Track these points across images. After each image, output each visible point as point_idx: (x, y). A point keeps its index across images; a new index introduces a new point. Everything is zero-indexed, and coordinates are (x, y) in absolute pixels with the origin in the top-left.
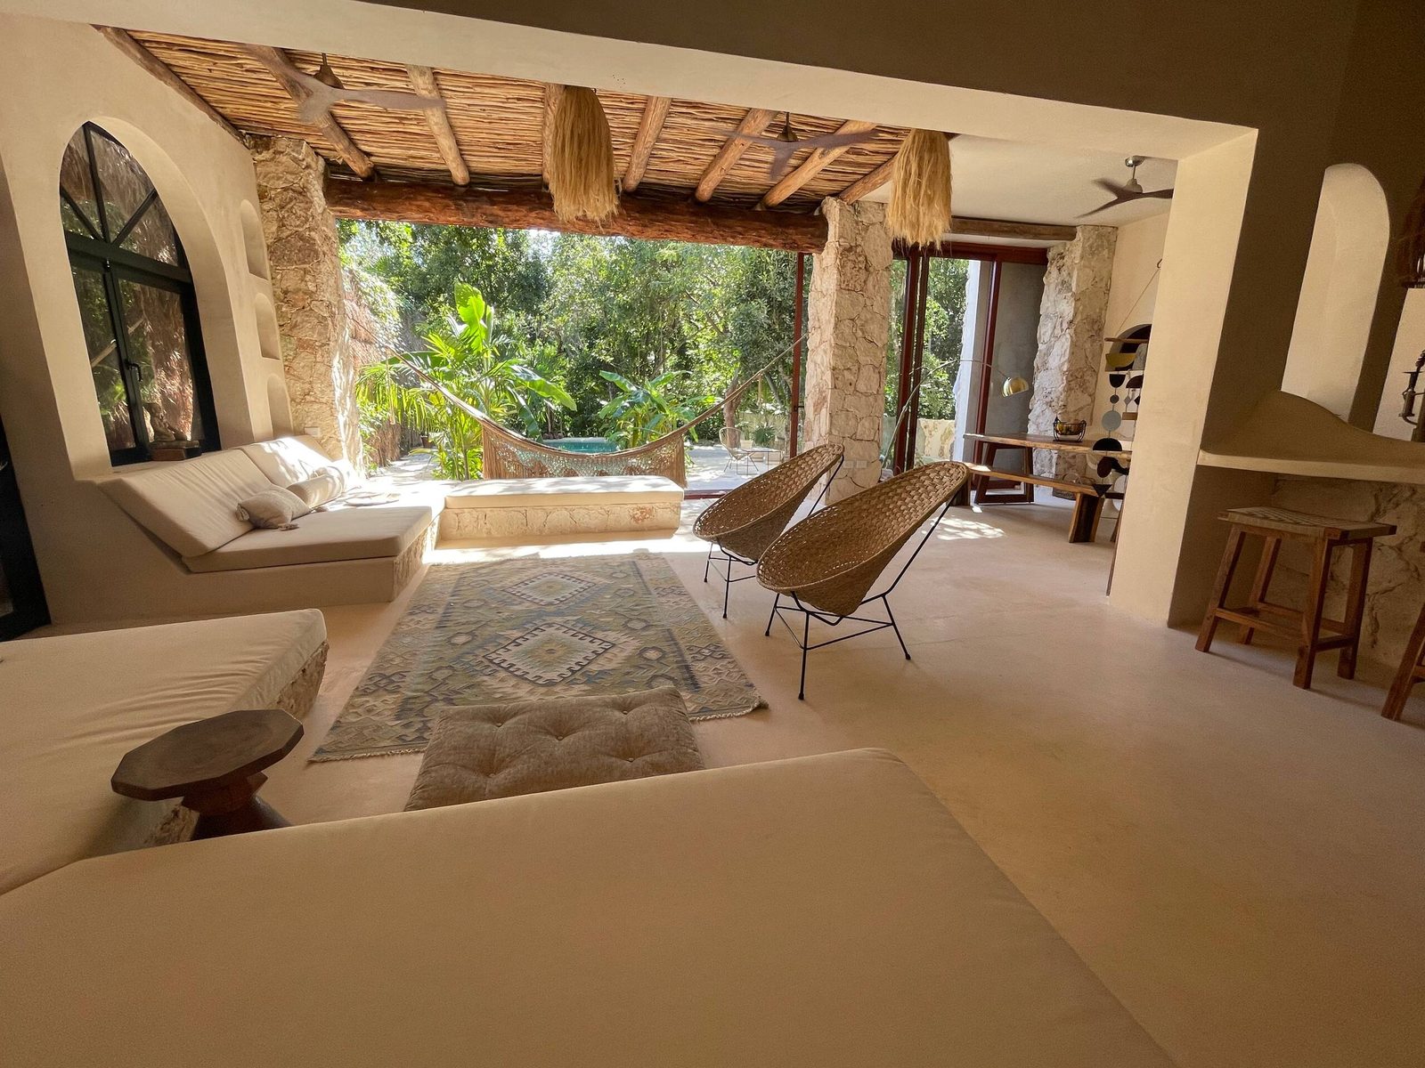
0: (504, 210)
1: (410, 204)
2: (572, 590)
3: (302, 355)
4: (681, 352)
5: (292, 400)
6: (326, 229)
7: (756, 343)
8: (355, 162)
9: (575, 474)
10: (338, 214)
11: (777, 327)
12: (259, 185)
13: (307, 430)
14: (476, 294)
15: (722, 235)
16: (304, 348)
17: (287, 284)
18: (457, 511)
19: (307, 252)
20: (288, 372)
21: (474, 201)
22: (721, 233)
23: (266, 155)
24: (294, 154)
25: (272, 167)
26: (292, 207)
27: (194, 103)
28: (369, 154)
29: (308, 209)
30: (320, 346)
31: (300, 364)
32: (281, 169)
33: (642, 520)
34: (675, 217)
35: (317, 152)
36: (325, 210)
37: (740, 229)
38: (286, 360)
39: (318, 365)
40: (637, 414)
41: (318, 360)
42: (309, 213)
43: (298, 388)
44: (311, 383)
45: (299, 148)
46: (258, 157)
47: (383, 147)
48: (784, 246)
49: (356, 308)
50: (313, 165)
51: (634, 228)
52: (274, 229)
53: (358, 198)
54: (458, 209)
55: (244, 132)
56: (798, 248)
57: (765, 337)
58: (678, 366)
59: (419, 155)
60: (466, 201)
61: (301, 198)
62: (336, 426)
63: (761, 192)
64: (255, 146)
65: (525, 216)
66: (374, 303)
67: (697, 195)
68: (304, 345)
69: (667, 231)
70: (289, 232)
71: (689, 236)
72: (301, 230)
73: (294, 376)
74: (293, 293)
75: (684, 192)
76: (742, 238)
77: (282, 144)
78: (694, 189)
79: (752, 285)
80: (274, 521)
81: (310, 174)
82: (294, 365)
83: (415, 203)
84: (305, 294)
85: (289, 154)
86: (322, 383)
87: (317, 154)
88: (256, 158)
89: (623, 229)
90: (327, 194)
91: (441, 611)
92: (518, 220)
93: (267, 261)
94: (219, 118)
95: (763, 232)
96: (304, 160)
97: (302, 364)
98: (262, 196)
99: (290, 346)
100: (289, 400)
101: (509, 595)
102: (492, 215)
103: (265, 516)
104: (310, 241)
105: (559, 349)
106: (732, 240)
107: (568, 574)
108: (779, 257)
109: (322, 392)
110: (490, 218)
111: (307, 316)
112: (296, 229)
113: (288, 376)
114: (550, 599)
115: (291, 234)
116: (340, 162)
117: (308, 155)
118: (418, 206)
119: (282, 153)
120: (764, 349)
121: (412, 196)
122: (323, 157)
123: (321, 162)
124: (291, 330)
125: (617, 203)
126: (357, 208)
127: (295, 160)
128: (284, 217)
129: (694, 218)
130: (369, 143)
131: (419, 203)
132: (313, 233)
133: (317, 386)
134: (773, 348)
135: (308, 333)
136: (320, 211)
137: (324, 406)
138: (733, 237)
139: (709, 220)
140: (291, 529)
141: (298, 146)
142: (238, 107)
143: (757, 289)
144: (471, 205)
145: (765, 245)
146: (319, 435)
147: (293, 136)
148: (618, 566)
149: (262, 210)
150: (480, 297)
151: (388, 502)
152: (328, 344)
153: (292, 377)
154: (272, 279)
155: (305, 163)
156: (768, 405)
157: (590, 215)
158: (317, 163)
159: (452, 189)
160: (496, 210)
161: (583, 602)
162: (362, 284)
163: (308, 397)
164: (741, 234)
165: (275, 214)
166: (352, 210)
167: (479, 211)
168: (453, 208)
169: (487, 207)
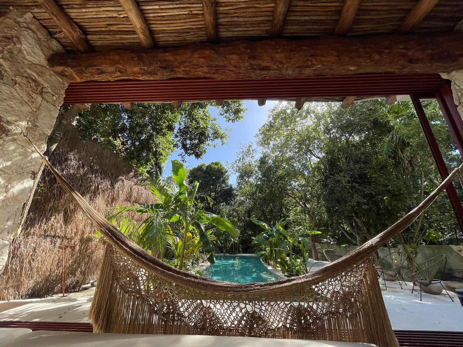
1: (105, 59)
15: (367, 53)
21: (151, 52)
24: (18, 19)
51: (282, 55)
60: (146, 53)
65: (190, 57)
69: (312, 56)
83: (108, 57)
85: (14, 19)
92: (185, 62)
102: (165, 61)
110: (164, 65)
119: (10, 18)
127: (18, 22)
131: (111, 57)
144: (149, 55)
160: (168, 56)
164: (387, 47)
167: (155, 59)
168: (136, 59)
169: (161, 55)
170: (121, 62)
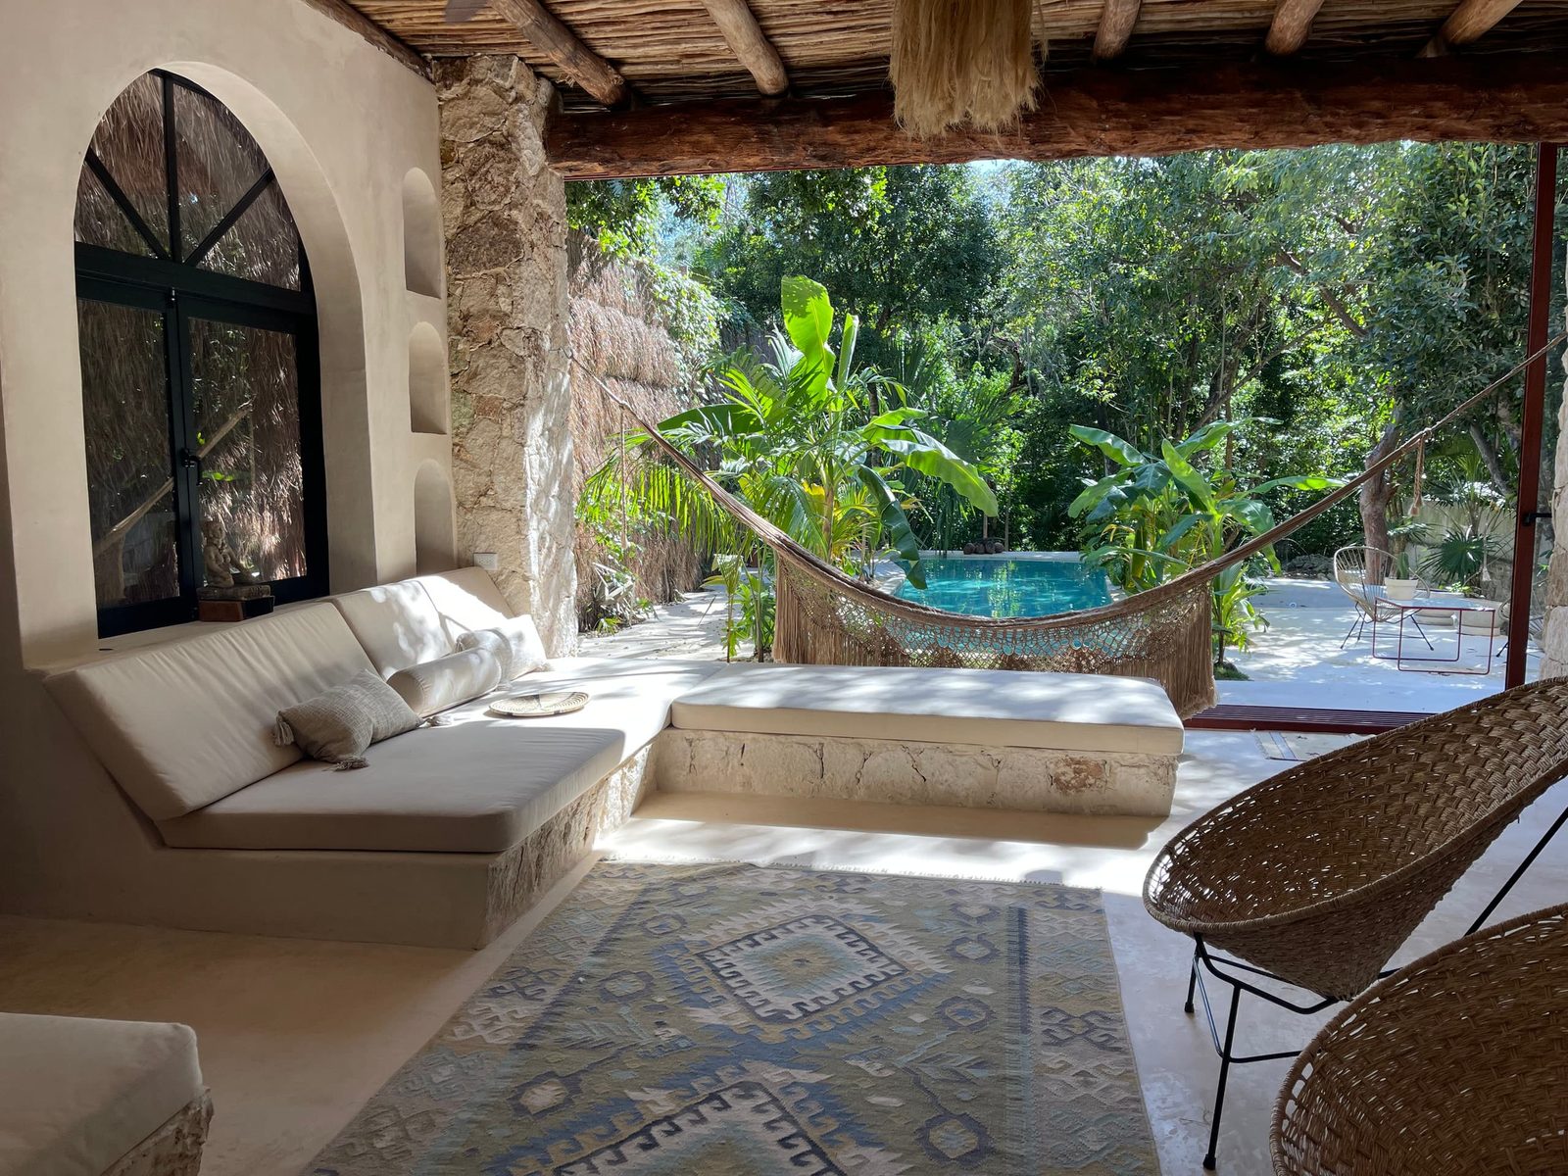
0: (848, 133)
1: (681, 142)
2: (843, 983)
3: (482, 425)
4: (1270, 373)
5: (460, 504)
6: (540, 202)
7: (1436, 358)
8: (588, 79)
9: (956, 663)
10: (568, 174)
11: (1495, 316)
12: (444, 141)
13: (478, 559)
14: (818, 292)
15: (1327, 124)
16: (485, 413)
17: (471, 304)
18: (691, 735)
19: (503, 245)
20: (457, 456)
21: (791, 122)
22: (1329, 119)
23: (458, 89)
24: (498, 81)
25: (464, 109)
26: (488, 171)
27: (339, 19)
28: (617, 63)
29: (509, 172)
30: (510, 409)
31: (476, 442)
32: (476, 108)
33: (1078, 789)
34: (1212, 98)
35: (537, 71)
36: (543, 169)
37: (1376, 105)
38: (457, 435)
39: (504, 443)
40: (1145, 513)
41: (504, 434)
42: (512, 178)
43: (471, 482)
44: (490, 474)
45: (506, 70)
46: (446, 95)
47: (635, 46)
48: (1497, 133)
49: (643, 328)
50: (529, 95)
51: (1114, 135)
52: (459, 210)
53: (599, 142)
54: (762, 141)
55: (429, 56)
56: (1535, 133)
57: (1462, 341)
58: (1261, 405)
59: (697, 51)
60: (778, 124)
61: (502, 153)
62: (523, 553)
63: (1434, 15)
64: (444, 78)
65: (887, 139)
66: (675, 318)
67: (1269, 42)
68: (487, 409)
69: (1189, 131)
70: (479, 215)
71: (1246, 137)
72: (497, 208)
73: (466, 461)
74: (478, 318)
75: (1239, 41)
76: (1385, 125)
77: (483, 67)
78: (1263, 30)
79: (1432, 226)
80: (332, 747)
81: (520, 111)
82: (468, 443)
83: (687, 138)
84: (494, 317)
85: (490, 83)
86: (508, 474)
87: (539, 75)
88: (443, 97)
89: (1090, 140)
90: (548, 143)
91: (551, 993)
93: (442, 265)
94: (382, 38)
95: (1440, 104)
96: (512, 88)
97: (480, 441)
98: (446, 159)
99: (464, 410)
100: (454, 503)
101: (707, 972)
102: (825, 144)
103: (320, 737)
104: (507, 226)
105: (1015, 378)
106: (1356, 132)
107: (857, 925)
108: (1503, 158)
109: (506, 490)
110: (822, 151)
111: (494, 356)
112: (490, 208)
113: (457, 462)
114: (785, 1003)
115: (484, 217)
116: (571, 83)
117: (520, 78)
118: (695, 144)
119: (482, 81)
120: (1460, 369)
121: (684, 126)
122: (549, 79)
123: (545, 88)
124: (468, 382)
125: (1034, 86)
126: (594, 159)
127: (500, 92)
128: (474, 190)
129: (1258, 95)
130: (610, 42)
131: (695, 138)
132: (514, 212)
133: (500, 480)
134: (1480, 365)
135: (492, 387)
136: (532, 172)
137: (508, 515)
138: (1359, 126)
139: (1298, 95)
140: (352, 768)
141: (503, 66)
142: (409, 15)
143: (1444, 233)
144: (785, 129)
145: (1446, 135)
146: (495, 568)
147: (497, 51)
148: (980, 919)
149: (444, 181)
150: (826, 297)
151: (557, 714)
152: (523, 405)
153: (463, 465)
154: (449, 295)
155: (513, 94)
156: (1477, 485)
157: (979, 119)
158: (537, 90)
159: (755, 104)
160: (833, 134)
161: (855, 1023)
162: (656, 286)
163: (483, 499)
164: (1378, 115)
165: (460, 185)
166: (589, 166)
168: (753, 140)
169: (816, 129)
170: (719, 148)
